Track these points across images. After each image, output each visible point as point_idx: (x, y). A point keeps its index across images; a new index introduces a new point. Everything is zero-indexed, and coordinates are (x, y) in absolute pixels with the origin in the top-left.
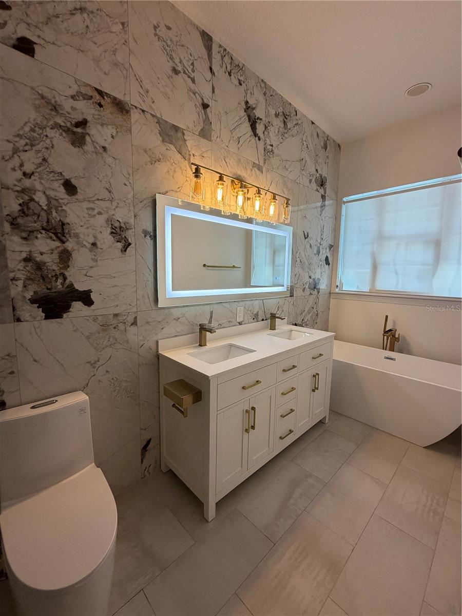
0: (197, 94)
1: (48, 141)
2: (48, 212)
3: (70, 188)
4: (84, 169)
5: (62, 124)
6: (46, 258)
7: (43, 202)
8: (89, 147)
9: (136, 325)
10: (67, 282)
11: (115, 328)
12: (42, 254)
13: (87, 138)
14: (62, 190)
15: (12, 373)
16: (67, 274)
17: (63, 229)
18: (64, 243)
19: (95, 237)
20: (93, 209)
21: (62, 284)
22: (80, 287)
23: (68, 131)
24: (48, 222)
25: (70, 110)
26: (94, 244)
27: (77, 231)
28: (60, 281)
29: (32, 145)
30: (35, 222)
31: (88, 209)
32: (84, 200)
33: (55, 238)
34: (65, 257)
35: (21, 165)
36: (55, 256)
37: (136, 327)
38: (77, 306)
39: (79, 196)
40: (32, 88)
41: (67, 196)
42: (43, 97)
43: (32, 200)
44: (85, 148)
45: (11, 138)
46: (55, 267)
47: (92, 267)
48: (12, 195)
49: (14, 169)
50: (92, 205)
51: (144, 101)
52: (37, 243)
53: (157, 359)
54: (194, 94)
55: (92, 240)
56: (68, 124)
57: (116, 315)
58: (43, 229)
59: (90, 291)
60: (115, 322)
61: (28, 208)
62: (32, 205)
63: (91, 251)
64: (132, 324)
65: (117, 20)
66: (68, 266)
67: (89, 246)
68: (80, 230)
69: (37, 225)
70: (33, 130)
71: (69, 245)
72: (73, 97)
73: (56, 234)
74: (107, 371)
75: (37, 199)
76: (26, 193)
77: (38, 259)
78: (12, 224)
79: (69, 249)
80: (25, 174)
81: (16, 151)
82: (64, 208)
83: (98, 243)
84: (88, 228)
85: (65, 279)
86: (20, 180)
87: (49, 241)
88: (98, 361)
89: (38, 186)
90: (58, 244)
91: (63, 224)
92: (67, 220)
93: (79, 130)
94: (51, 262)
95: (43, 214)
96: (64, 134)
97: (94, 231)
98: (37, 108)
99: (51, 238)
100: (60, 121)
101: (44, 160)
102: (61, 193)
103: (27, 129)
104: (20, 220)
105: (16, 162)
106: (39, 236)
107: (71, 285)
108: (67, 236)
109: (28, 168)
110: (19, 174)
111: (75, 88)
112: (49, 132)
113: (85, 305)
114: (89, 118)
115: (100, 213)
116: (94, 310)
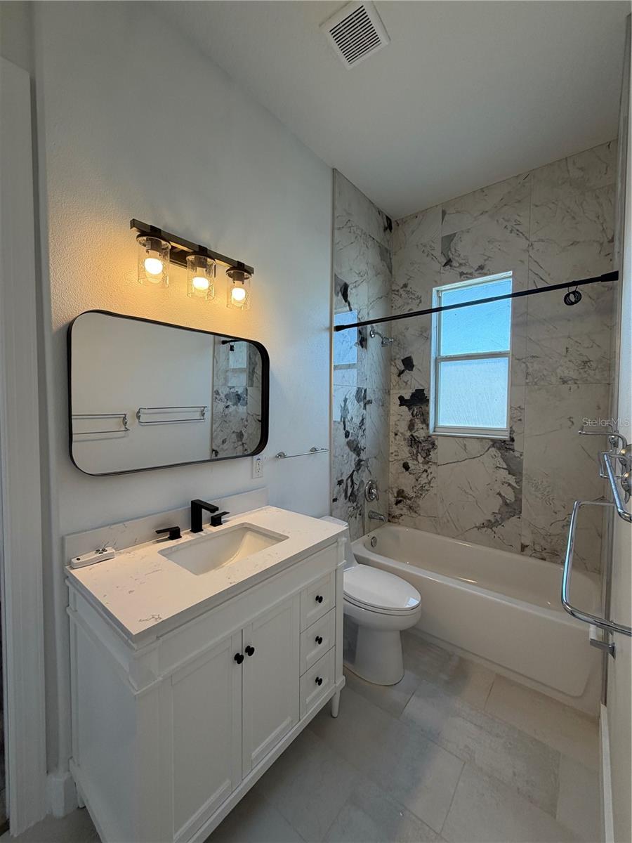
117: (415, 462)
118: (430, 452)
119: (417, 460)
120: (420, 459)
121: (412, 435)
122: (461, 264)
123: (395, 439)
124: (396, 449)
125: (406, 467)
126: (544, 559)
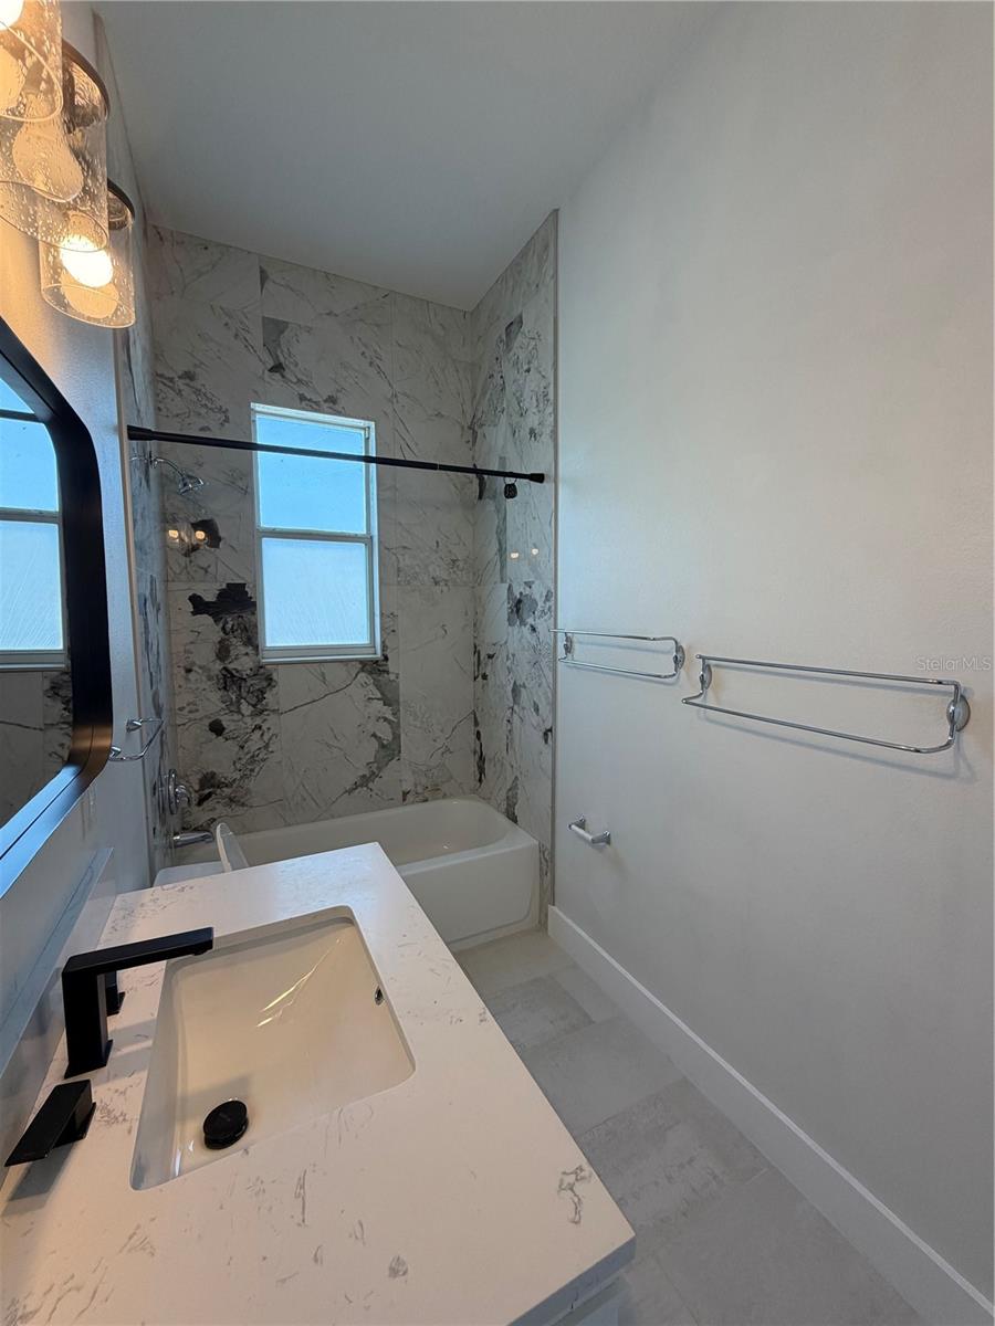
117: (236, 717)
118: (263, 693)
119: (239, 712)
120: (246, 709)
121: (225, 668)
122: (299, 381)
123: (187, 679)
124: (190, 698)
125: (217, 728)
126: (426, 800)
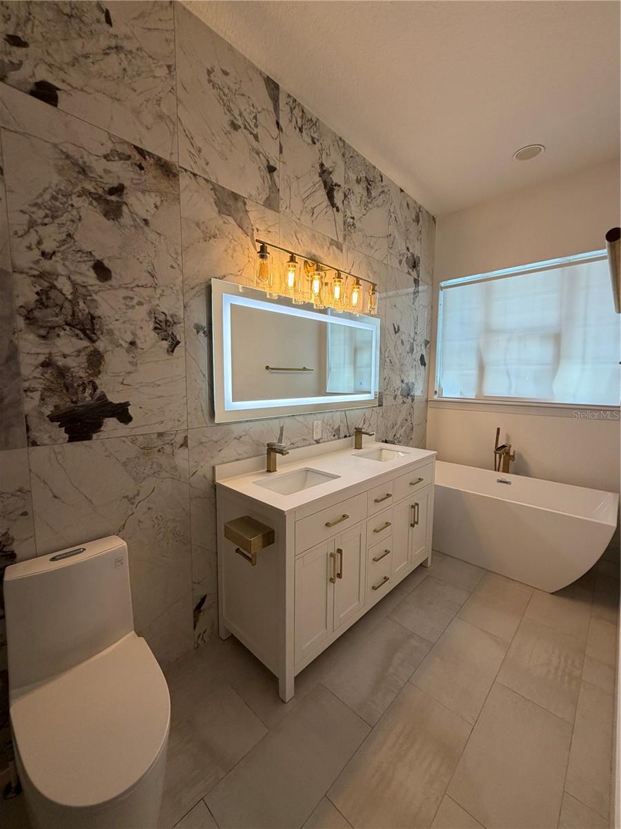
0: (261, 155)
1: (74, 212)
2: (74, 303)
3: (102, 271)
4: (120, 248)
5: (93, 190)
6: (71, 362)
7: (67, 289)
8: (126, 219)
9: (187, 446)
10: (98, 392)
11: (159, 451)
12: (65, 356)
13: (124, 208)
14: (92, 273)
15: (25, 514)
16: (97, 382)
17: (93, 324)
18: (93, 341)
19: (134, 334)
20: (132, 298)
21: (91, 395)
22: (115, 398)
23: (98, 198)
24: (73, 315)
25: (102, 174)
26: (133, 343)
27: (111, 327)
28: (89, 391)
29: (54, 217)
30: (57, 315)
31: (125, 298)
32: (120, 287)
33: (82, 336)
34: (96, 360)
35: (39, 243)
36: (83, 359)
37: (187, 450)
38: (111, 423)
39: (113, 282)
40: (55, 146)
41: (98, 282)
42: (68, 157)
43: (53, 287)
44: (122, 220)
45: (26, 208)
46: (82, 374)
47: (130, 373)
48: (29, 280)
49: (29, 248)
50: (131, 294)
51: (195, 162)
52: (59, 342)
53: (213, 490)
54: (258, 153)
55: (129, 338)
56: (100, 191)
57: (160, 435)
58: (67, 324)
59: (127, 404)
60: (159, 443)
61: (48, 298)
62: (53, 294)
63: (128, 351)
64: (182, 446)
65: (161, 63)
66: (100, 372)
67: (126, 345)
68: (115, 326)
69: (59, 320)
70: (54, 198)
71: (101, 345)
72: (106, 157)
73: (83, 331)
74: (149, 508)
75: (59, 285)
76: (46, 279)
77: (60, 363)
78: (27, 318)
79: (101, 350)
80: (43, 254)
81: (32, 224)
82: (95, 297)
83: (138, 342)
84: (124, 322)
85: (95, 388)
86: (37, 262)
87: (74, 340)
88: (138, 495)
89: (60, 269)
90: (86, 343)
91: (93, 318)
92: (98, 313)
93: (114, 198)
94: (77, 366)
95: (67, 304)
96: (95, 203)
97: (133, 327)
98: (60, 171)
99: (77, 335)
100: (90, 187)
101: (69, 235)
102: (91, 278)
103: (47, 197)
104: (37, 314)
105: (33, 238)
106: (62, 333)
107: (103, 396)
108: (99, 333)
109: (48, 246)
110: (36, 254)
111: (110, 145)
112: (75, 200)
113: (121, 422)
114: (127, 184)
115: (140, 303)
116: (132, 429)
